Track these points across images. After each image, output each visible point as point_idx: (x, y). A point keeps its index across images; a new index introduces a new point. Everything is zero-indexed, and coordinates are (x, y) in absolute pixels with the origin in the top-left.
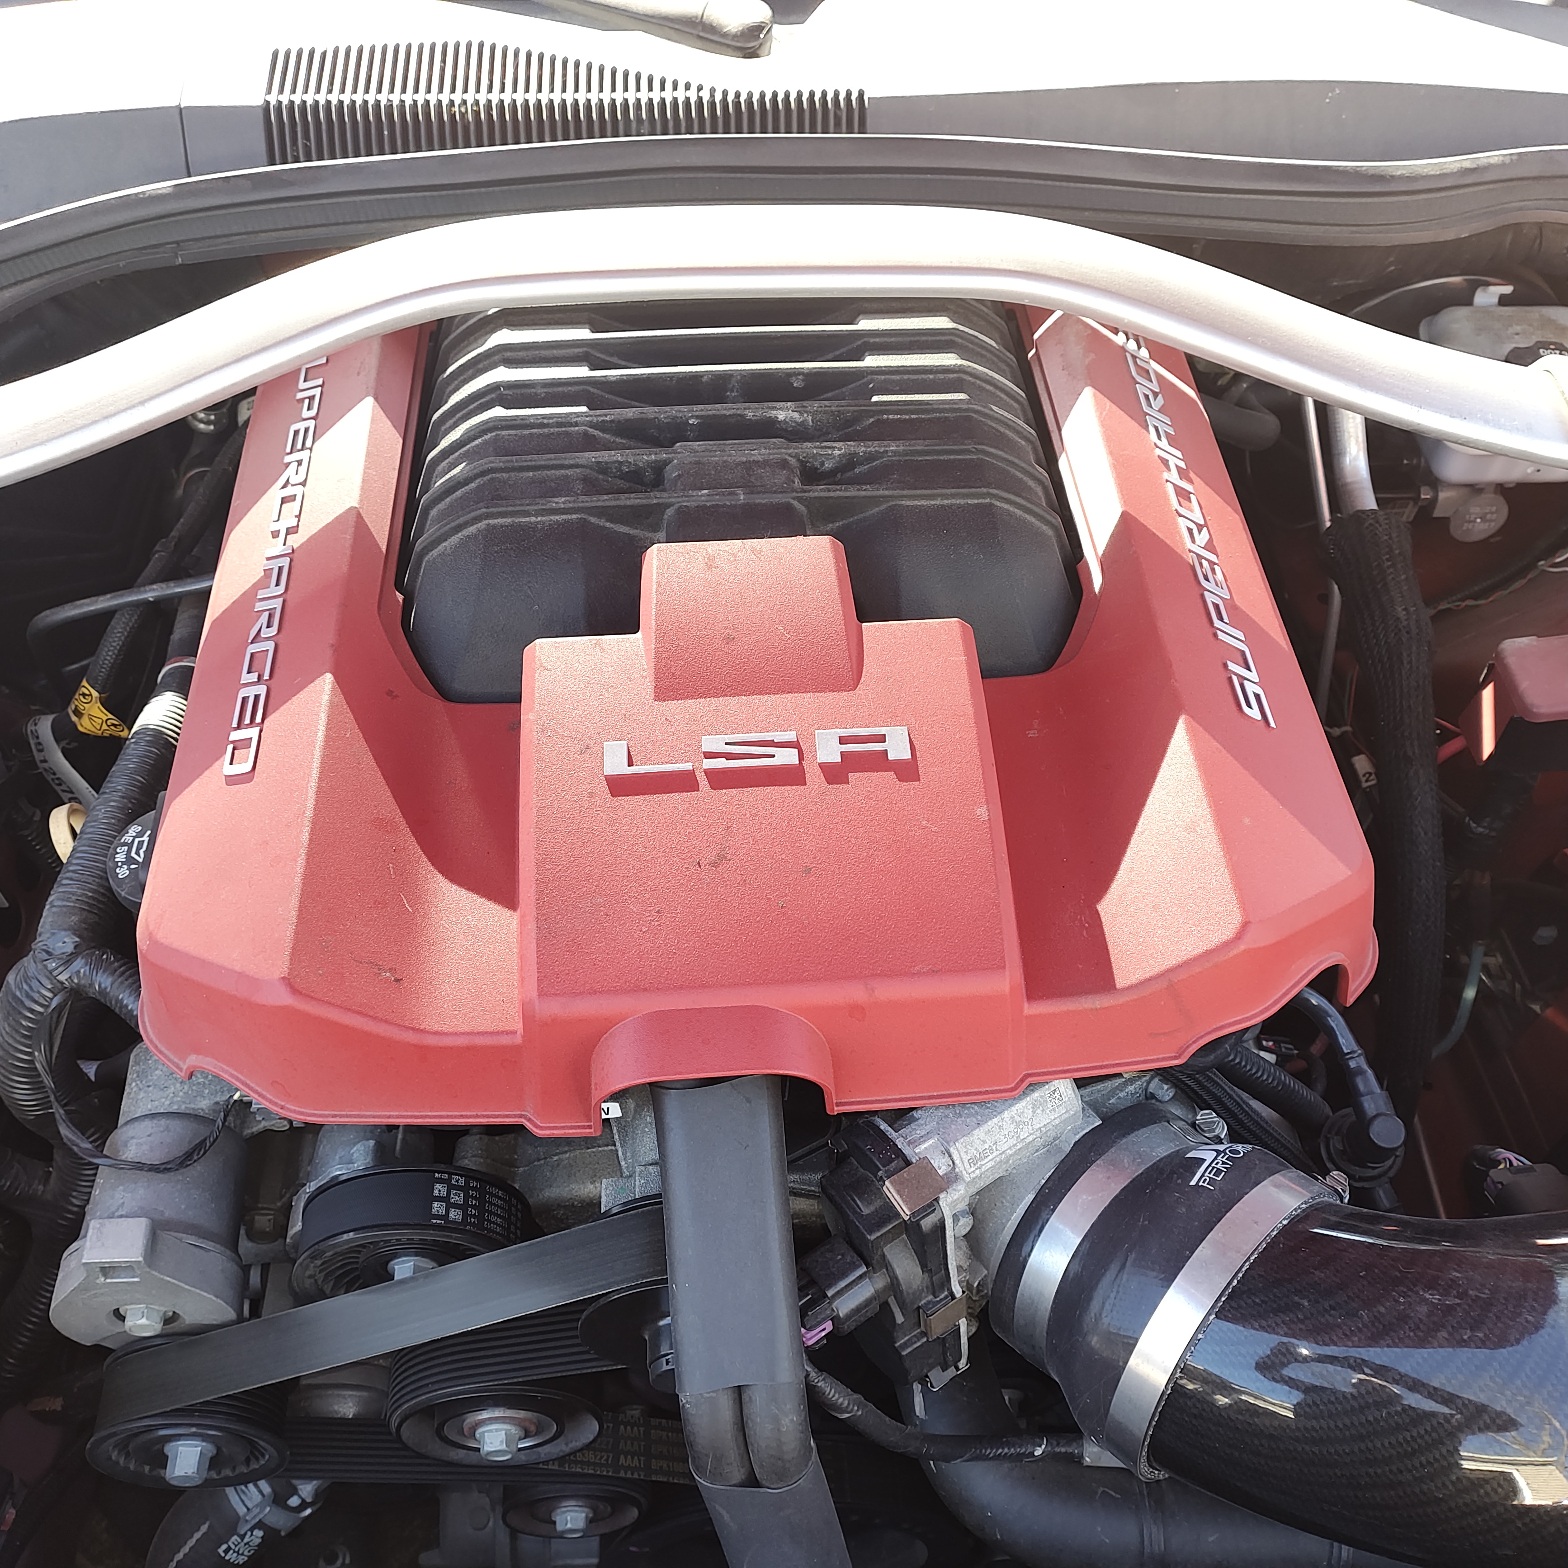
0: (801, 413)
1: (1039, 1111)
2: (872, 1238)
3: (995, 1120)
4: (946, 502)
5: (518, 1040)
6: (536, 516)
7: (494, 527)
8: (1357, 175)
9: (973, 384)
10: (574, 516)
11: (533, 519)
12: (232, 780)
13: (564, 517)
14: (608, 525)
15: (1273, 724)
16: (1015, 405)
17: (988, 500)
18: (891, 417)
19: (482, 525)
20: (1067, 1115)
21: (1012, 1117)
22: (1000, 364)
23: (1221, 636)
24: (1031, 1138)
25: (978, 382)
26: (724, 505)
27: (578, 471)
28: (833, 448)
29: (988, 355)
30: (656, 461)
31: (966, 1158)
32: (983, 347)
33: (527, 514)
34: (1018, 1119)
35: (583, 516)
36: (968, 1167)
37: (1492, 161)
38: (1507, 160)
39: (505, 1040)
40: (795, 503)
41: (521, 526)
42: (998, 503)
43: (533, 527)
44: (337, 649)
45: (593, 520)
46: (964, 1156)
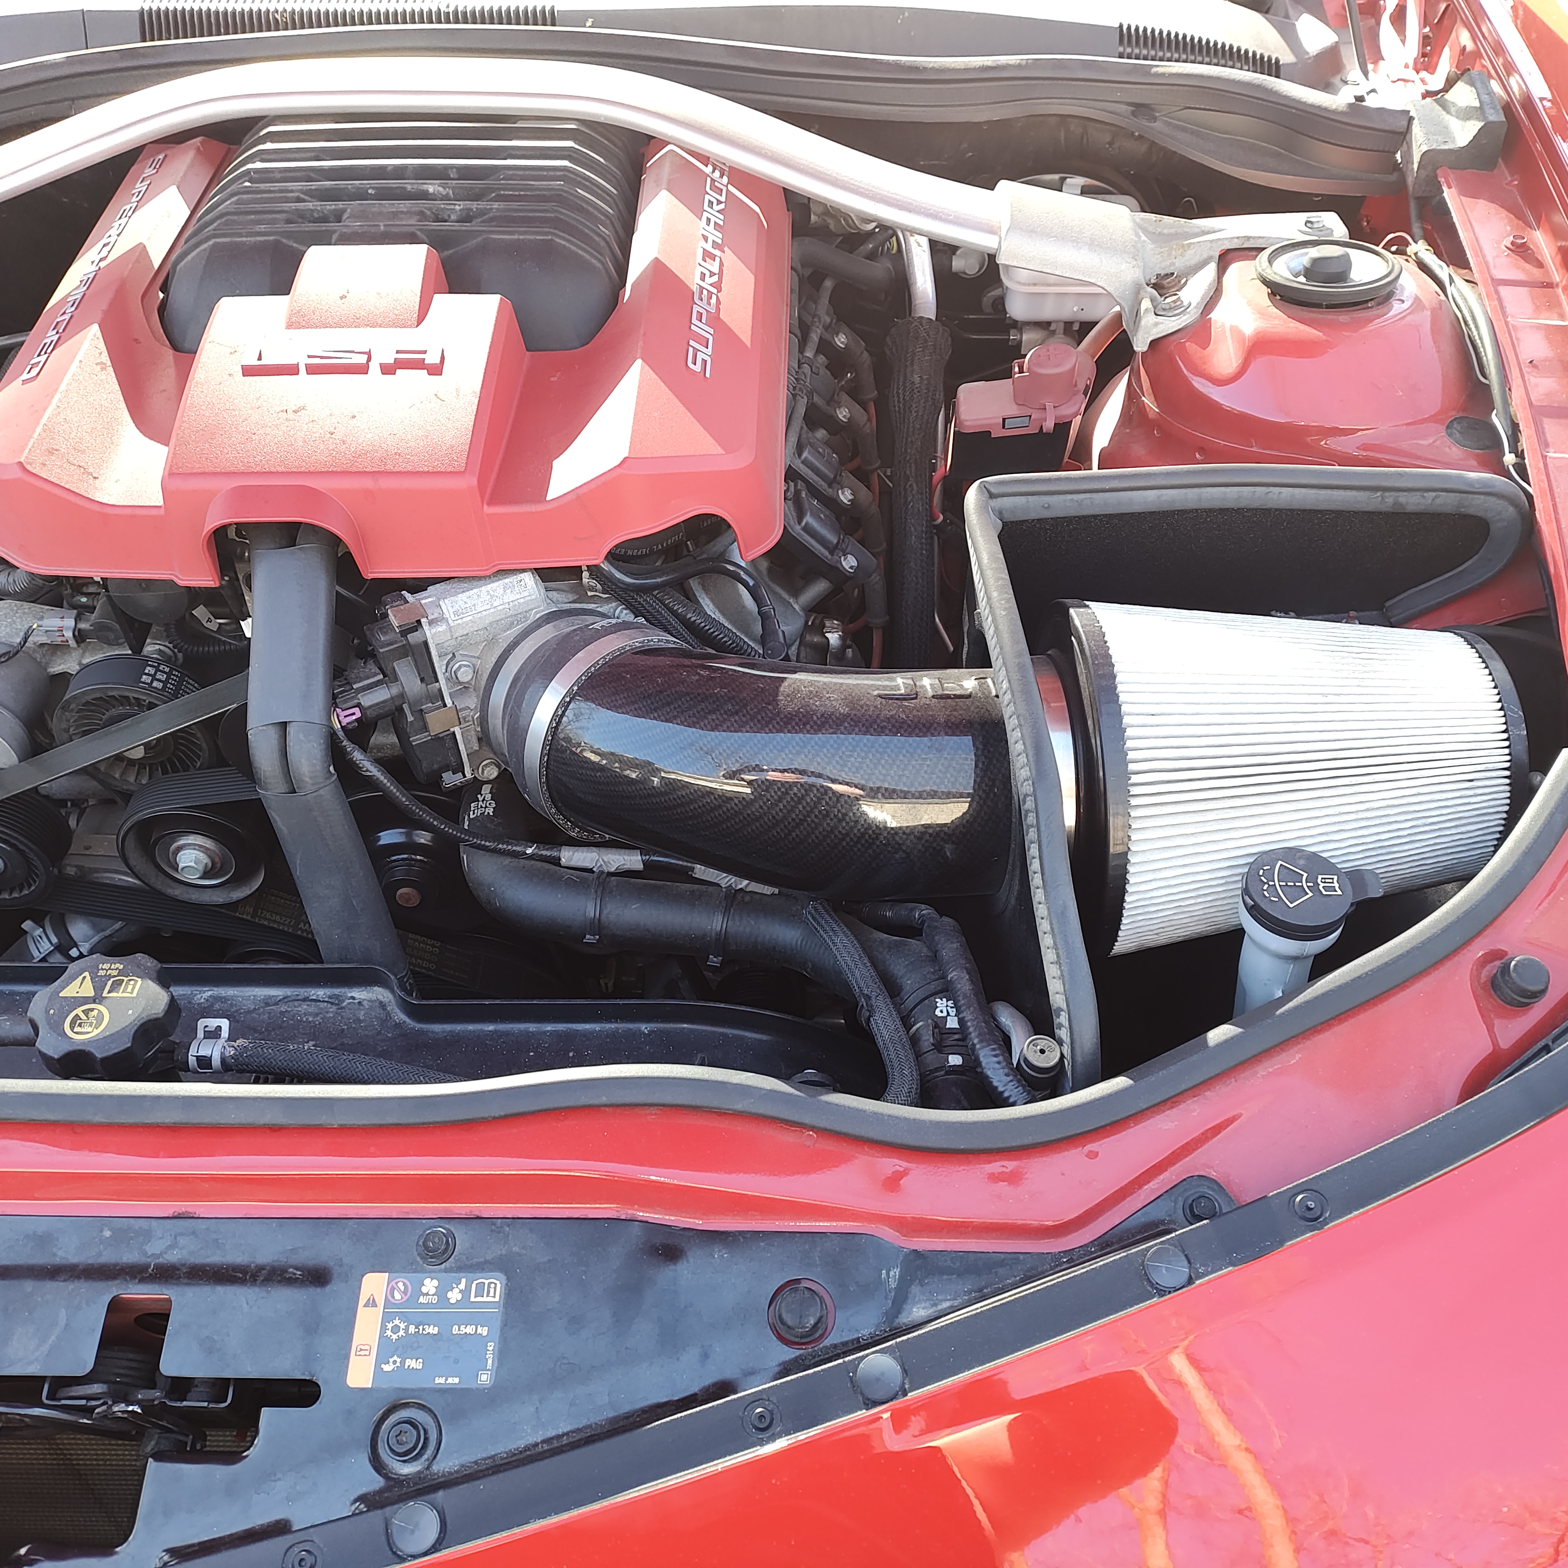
0: (444, 188)
1: (509, 591)
2: (381, 650)
3: (475, 591)
4: (521, 237)
5: (162, 512)
6: (246, 237)
7: (218, 243)
8: (897, 66)
9: (575, 179)
10: (272, 238)
11: (244, 239)
12: (25, 382)
13: (265, 238)
14: (295, 245)
15: (708, 375)
16: (608, 198)
17: (550, 237)
18: (506, 193)
19: (211, 243)
20: (529, 598)
21: (488, 591)
22: (608, 175)
23: (693, 327)
24: (501, 607)
25: (579, 179)
26: (370, 232)
27: (284, 215)
28: (455, 205)
29: (598, 168)
30: (334, 210)
31: (451, 610)
32: (594, 162)
33: (240, 235)
34: (492, 593)
35: (278, 238)
36: (452, 616)
37: (1010, 63)
38: (1024, 63)
39: (154, 512)
40: (419, 233)
41: (236, 243)
42: (558, 240)
43: (243, 243)
44: (106, 313)
45: (284, 241)
46: (450, 608)
